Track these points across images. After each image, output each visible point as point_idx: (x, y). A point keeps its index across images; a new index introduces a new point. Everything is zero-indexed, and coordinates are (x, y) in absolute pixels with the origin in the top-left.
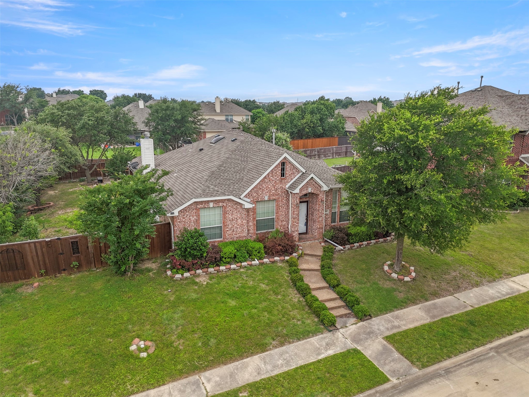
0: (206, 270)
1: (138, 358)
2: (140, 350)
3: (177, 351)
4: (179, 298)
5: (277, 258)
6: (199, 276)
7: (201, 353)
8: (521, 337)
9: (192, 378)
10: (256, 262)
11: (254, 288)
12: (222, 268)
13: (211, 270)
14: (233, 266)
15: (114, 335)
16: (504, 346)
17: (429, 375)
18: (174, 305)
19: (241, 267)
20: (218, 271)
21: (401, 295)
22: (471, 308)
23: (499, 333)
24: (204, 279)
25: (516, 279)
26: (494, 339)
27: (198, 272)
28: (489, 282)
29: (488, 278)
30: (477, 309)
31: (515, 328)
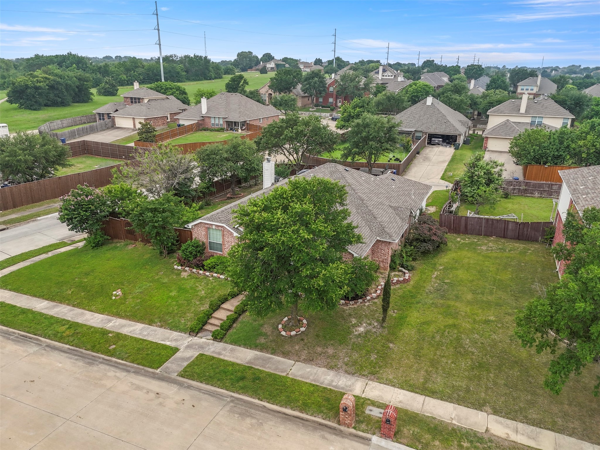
0: (191, 269)
2: (115, 295)
3: (124, 303)
4: (159, 279)
6: (185, 271)
8: (265, 406)
9: (112, 318)
10: (223, 277)
12: (201, 272)
13: (194, 270)
14: (208, 274)
15: (117, 283)
16: (244, 402)
17: (178, 382)
18: (152, 281)
19: (212, 276)
20: (197, 273)
21: (262, 340)
22: (284, 374)
23: (255, 394)
24: (184, 275)
25: (373, 384)
26: (244, 393)
27: (187, 269)
28: (346, 372)
29: (352, 369)
30: (286, 377)
31: (271, 399)
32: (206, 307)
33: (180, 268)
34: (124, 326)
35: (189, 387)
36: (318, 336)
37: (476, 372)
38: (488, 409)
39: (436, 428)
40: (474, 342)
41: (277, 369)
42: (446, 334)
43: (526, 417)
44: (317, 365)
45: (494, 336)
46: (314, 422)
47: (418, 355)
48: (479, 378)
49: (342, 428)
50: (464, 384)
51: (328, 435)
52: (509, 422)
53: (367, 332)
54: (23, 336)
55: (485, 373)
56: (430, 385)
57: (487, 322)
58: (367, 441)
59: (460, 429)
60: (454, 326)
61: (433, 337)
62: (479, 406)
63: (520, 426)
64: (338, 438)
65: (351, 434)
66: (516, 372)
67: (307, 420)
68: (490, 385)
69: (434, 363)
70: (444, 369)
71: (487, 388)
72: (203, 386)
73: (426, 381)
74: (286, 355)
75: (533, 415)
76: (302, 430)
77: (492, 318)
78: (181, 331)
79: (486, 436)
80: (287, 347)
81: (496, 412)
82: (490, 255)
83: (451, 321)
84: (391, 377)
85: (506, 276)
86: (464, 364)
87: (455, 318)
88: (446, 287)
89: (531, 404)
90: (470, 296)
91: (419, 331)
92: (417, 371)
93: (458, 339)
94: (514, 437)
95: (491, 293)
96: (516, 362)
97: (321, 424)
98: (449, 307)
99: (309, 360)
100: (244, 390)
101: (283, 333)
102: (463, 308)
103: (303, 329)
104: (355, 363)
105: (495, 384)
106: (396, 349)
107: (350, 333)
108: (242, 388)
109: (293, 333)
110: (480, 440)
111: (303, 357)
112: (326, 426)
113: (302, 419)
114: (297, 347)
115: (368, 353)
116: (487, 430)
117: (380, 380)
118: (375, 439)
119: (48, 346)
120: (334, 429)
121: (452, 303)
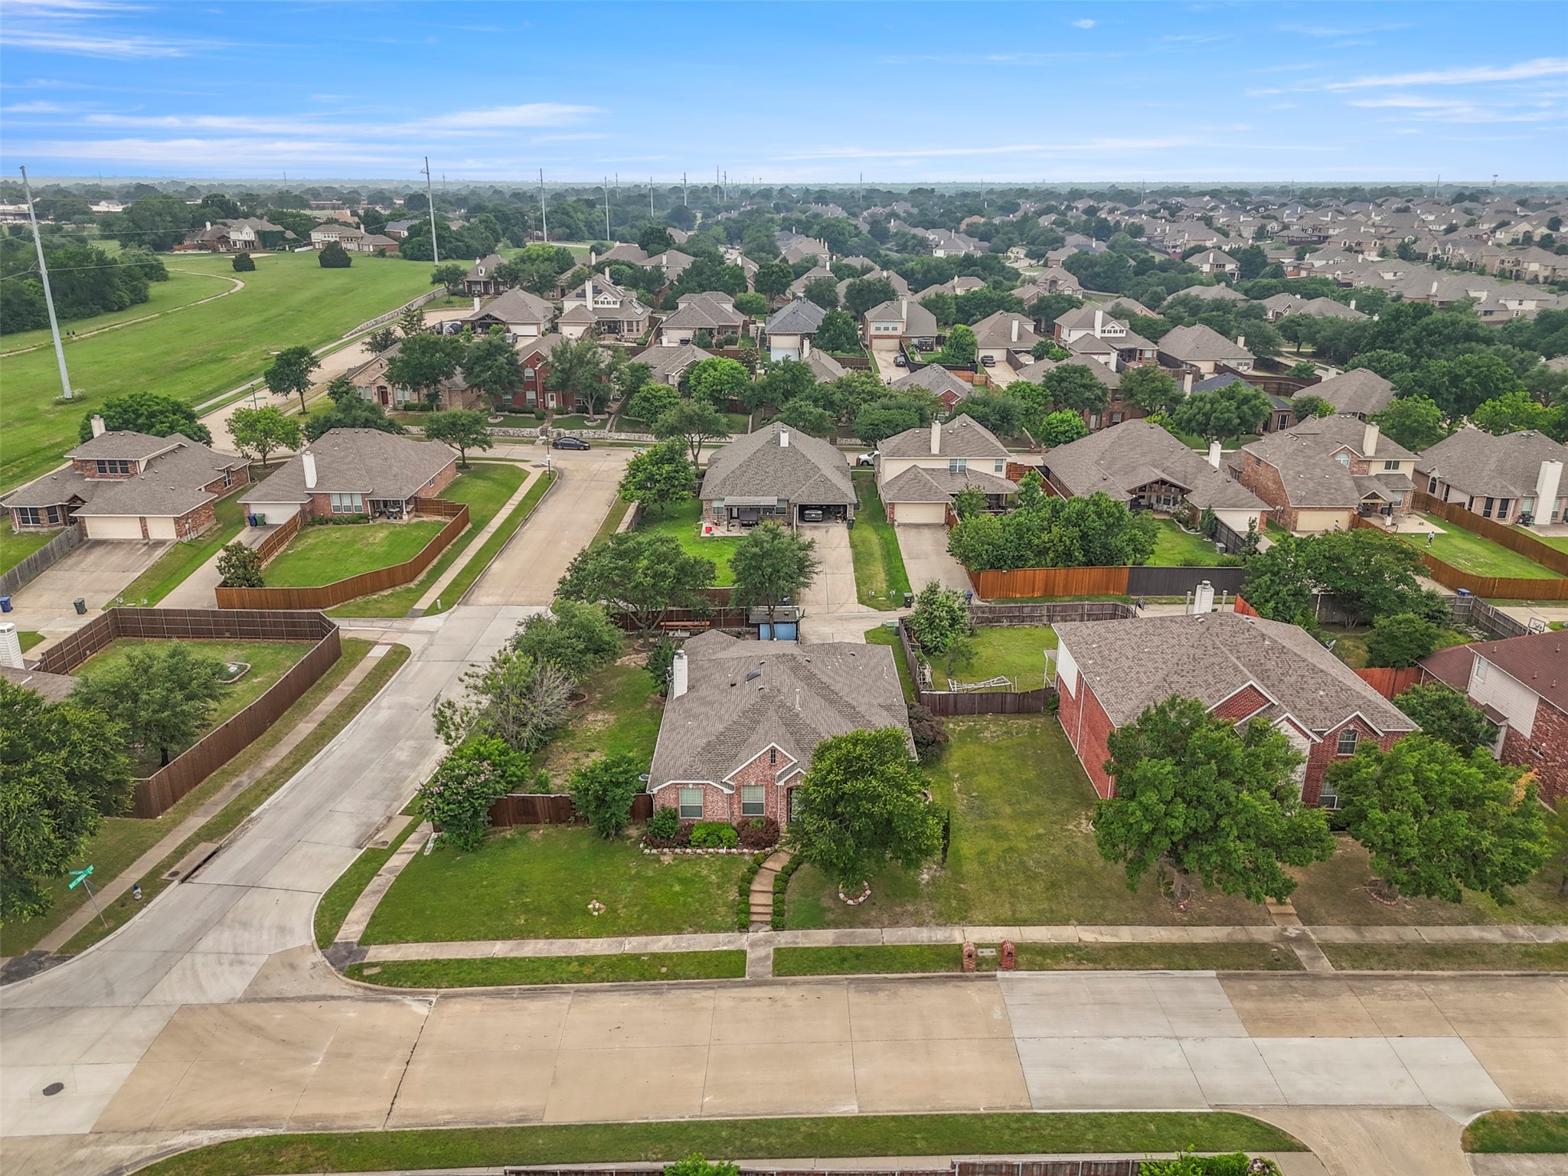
0: (671, 850)
1: (591, 915)
2: (595, 909)
3: (619, 917)
4: (638, 873)
5: (745, 850)
6: (665, 854)
7: (634, 923)
9: (620, 939)
10: (724, 851)
11: (706, 877)
12: (689, 851)
13: (678, 850)
14: (699, 851)
15: (581, 893)
17: (778, 982)
18: (631, 879)
19: (707, 853)
20: (684, 853)
21: (830, 916)
22: (880, 944)
23: (869, 969)
24: (667, 859)
25: (969, 929)
26: (859, 972)
27: (666, 850)
28: (937, 925)
29: (941, 921)
30: (883, 947)
31: (889, 969)
32: (733, 895)
33: (654, 851)
34: (646, 945)
35: (795, 983)
36: (887, 895)
37: (1051, 892)
38: (1073, 921)
39: (1041, 949)
40: (1037, 862)
41: (868, 941)
42: (1008, 860)
43: (1104, 920)
44: (904, 926)
45: (1052, 851)
46: (940, 977)
47: (995, 890)
48: (1056, 896)
49: (967, 974)
50: (1046, 906)
51: (958, 984)
52: (1093, 928)
53: (933, 878)
54: (529, 990)
55: (1059, 891)
56: (1018, 915)
57: (1039, 837)
58: (993, 978)
59: (1060, 945)
60: (1011, 849)
61: (999, 867)
62: (1065, 922)
63: (1102, 928)
64: (969, 983)
65: (977, 977)
66: (1083, 883)
67: (933, 977)
68: (1067, 900)
69: (1013, 894)
70: (1023, 896)
71: (1067, 904)
72: (809, 978)
73: (1014, 912)
74: (866, 924)
75: (1109, 916)
76: (934, 986)
77: (1041, 831)
78: (726, 930)
79: (1081, 944)
80: (863, 917)
81: (1081, 923)
82: (999, 744)
83: (1006, 845)
84: (981, 918)
85: (1030, 774)
86: (1039, 887)
87: (1009, 840)
88: (977, 802)
89: (1105, 907)
90: (1008, 810)
91: (982, 863)
92: (1002, 905)
93: (1022, 862)
94: (1102, 939)
95: (1027, 801)
96: (1080, 873)
97: (946, 977)
98: (994, 828)
99: (895, 923)
100: (854, 969)
101: (850, 902)
102: (1011, 827)
103: (868, 892)
104: (941, 914)
105: (1071, 898)
106: (969, 889)
107: (918, 883)
108: (851, 969)
109: (861, 899)
110: (1079, 948)
111: (886, 923)
112: (952, 977)
113: (928, 978)
114: (873, 913)
115: (947, 899)
116: (1080, 940)
117: (973, 924)
118: (999, 974)
119: (577, 991)
120: (961, 977)
121: (994, 822)
